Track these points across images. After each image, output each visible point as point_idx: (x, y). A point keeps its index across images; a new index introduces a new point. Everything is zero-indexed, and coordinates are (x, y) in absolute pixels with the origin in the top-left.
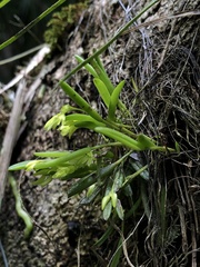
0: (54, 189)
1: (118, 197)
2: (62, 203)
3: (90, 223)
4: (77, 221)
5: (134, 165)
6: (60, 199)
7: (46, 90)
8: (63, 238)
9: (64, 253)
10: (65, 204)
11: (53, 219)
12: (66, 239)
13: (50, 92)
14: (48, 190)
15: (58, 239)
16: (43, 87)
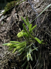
0: (5, 50)
1: (31, 55)
2: (7, 54)
3: (15, 60)
4: (12, 59)
5: (33, 47)
6: (7, 53)
7: (4, 23)
8: (7, 63)
9: (7, 67)
10: (8, 54)
11: (4, 58)
12: (8, 64)
13: (5, 23)
14: (3, 50)
15: (5, 63)
16: (3, 22)
